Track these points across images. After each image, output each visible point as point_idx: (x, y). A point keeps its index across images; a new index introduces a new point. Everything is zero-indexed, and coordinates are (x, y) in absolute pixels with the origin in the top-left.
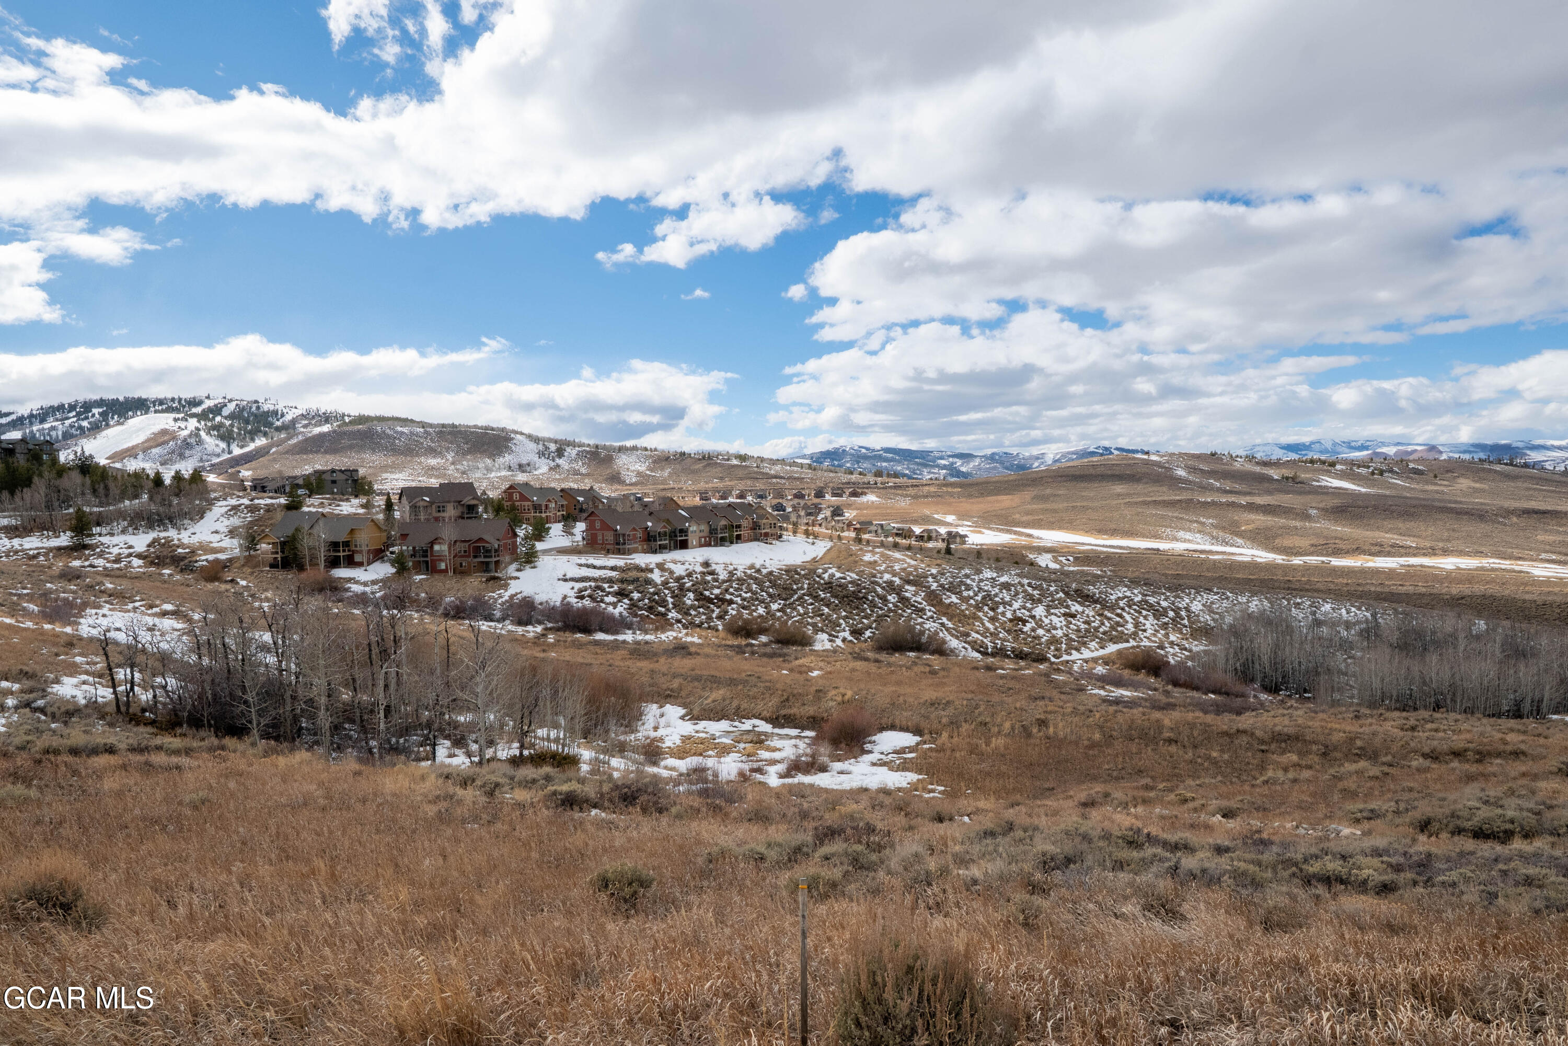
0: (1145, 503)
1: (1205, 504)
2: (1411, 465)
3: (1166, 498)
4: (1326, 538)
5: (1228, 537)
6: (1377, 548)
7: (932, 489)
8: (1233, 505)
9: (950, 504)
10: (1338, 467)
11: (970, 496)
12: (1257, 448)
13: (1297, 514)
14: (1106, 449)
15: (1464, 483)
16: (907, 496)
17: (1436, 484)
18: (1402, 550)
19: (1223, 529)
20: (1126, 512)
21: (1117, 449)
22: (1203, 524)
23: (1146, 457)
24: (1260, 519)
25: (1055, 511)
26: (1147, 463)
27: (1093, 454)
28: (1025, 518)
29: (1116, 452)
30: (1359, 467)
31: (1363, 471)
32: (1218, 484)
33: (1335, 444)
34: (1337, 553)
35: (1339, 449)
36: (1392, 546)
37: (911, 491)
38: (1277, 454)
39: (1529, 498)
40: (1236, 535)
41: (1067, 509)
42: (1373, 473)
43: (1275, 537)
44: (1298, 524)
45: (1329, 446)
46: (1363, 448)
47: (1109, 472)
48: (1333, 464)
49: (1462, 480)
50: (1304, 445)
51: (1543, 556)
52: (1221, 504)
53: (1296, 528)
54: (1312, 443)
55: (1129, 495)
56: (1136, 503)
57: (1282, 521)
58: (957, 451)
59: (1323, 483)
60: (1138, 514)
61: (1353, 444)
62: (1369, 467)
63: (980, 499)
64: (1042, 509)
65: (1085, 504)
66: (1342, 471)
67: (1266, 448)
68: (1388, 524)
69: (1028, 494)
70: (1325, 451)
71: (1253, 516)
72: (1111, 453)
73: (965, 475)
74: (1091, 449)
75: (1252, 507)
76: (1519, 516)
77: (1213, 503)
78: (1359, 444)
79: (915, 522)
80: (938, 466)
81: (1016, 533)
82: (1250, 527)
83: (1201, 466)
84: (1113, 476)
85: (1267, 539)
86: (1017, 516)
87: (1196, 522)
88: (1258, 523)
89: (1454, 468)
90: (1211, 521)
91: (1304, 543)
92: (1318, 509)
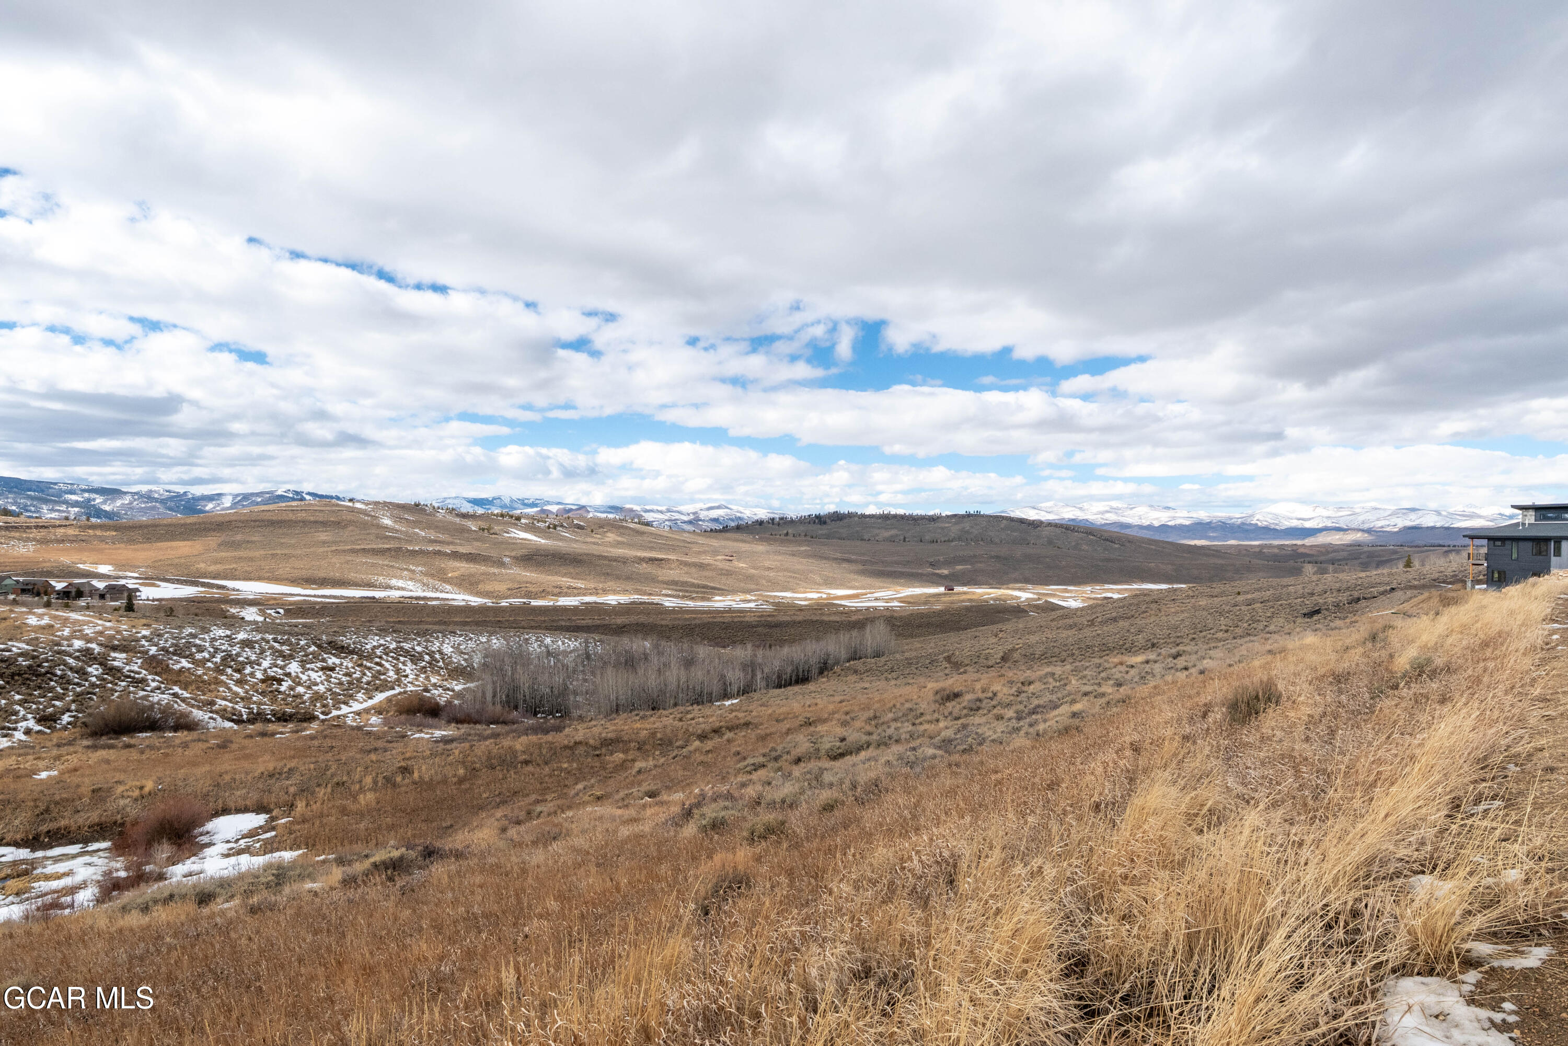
0: (353, 551)
1: (413, 553)
2: (576, 522)
3: (375, 546)
4: (519, 582)
5: (438, 584)
6: (558, 590)
7: (71, 532)
8: (438, 553)
9: (100, 551)
10: (523, 521)
11: (131, 541)
12: (448, 501)
13: (494, 562)
14: (297, 493)
15: (611, 537)
16: (28, 540)
17: (593, 537)
18: (575, 591)
19: (432, 576)
20: (334, 560)
21: (309, 494)
22: (413, 571)
23: (350, 504)
24: (464, 567)
25: (251, 559)
26: (352, 510)
27: (281, 498)
28: (213, 568)
29: (308, 497)
30: (538, 521)
31: (541, 525)
32: (423, 534)
33: (512, 501)
34: (529, 595)
35: (516, 505)
36: (568, 588)
37: (34, 534)
38: (467, 508)
39: (652, 549)
40: (444, 582)
41: (265, 558)
42: (549, 527)
43: (477, 583)
44: (496, 571)
45: (507, 501)
46: (533, 505)
47: (312, 519)
48: (518, 519)
49: (609, 534)
50: (487, 500)
51: (664, 592)
52: (429, 553)
53: (494, 573)
54: (494, 499)
55: (334, 542)
56: (344, 551)
57: (483, 568)
58: (96, 485)
59: (512, 535)
60: (347, 562)
61: (526, 501)
62: (545, 522)
63: (145, 546)
64: (235, 558)
65: (286, 551)
66: (525, 524)
67: (456, 501)
68: (563, 570)
69: (213, 541)
70: (503, 506)
71: (457, 564)
72: (302, 499)
73: (108, 515)
74: (279, 493)
75: (455, 555)
76: (647, 562)
77: (421, 552)
78: (531, 501)
79: (50, 574)
80: (66, 502)
81: (204, 585)
82: (456, 574)
83: (406, 516)
84: (316, 522)
85: (471, 584)
86: (202, 565)
87: (406, 569)
88: (462, 570)
89: (602, 525)
90: (420, 568)
91: (502, 587)
92: (510, 557)
